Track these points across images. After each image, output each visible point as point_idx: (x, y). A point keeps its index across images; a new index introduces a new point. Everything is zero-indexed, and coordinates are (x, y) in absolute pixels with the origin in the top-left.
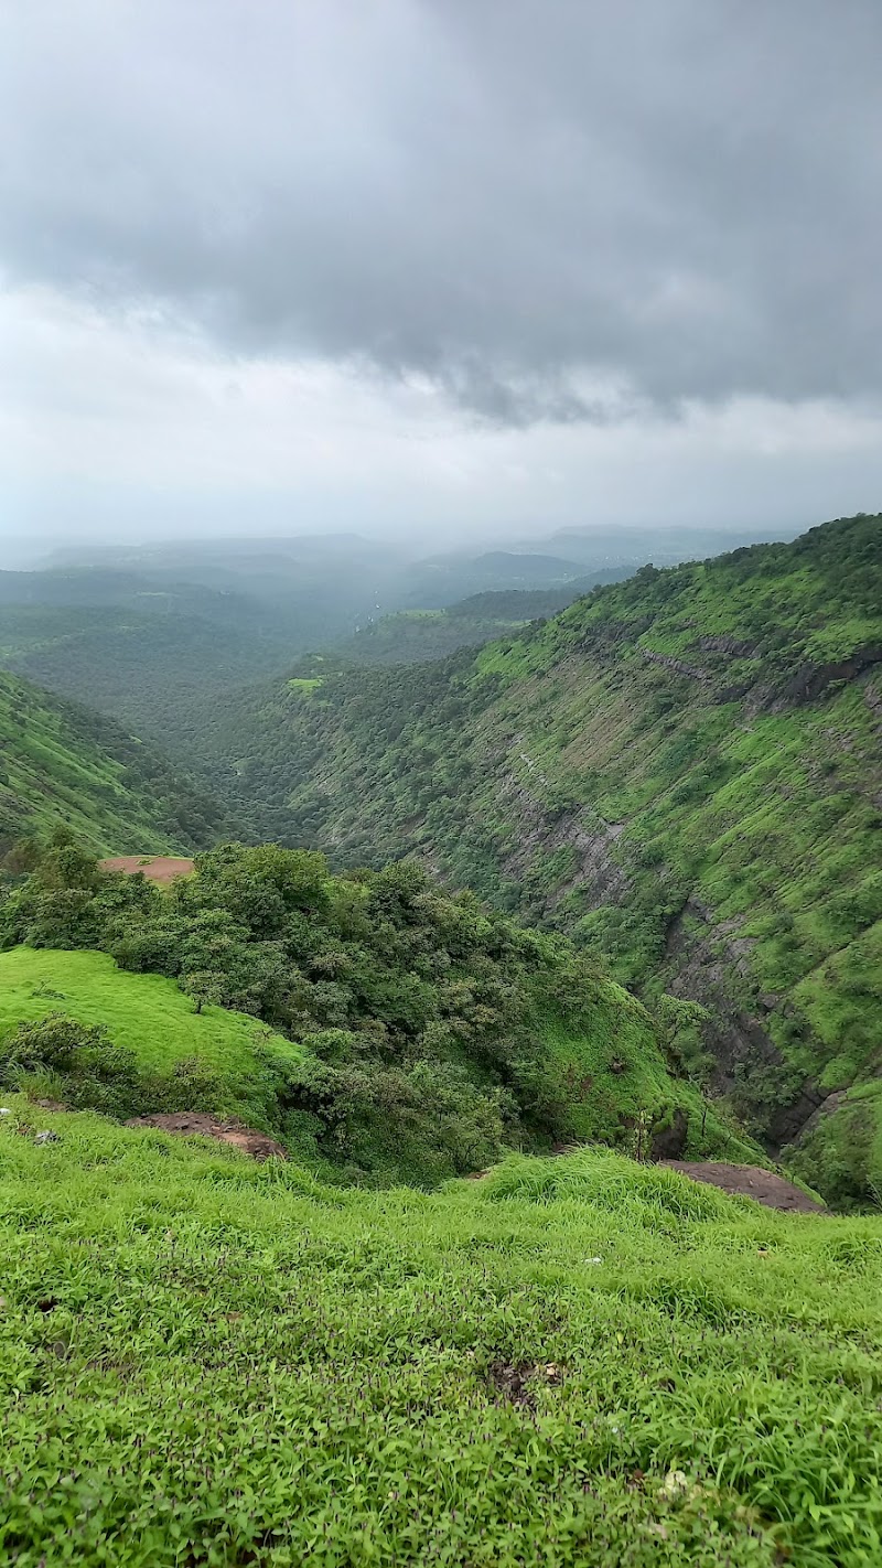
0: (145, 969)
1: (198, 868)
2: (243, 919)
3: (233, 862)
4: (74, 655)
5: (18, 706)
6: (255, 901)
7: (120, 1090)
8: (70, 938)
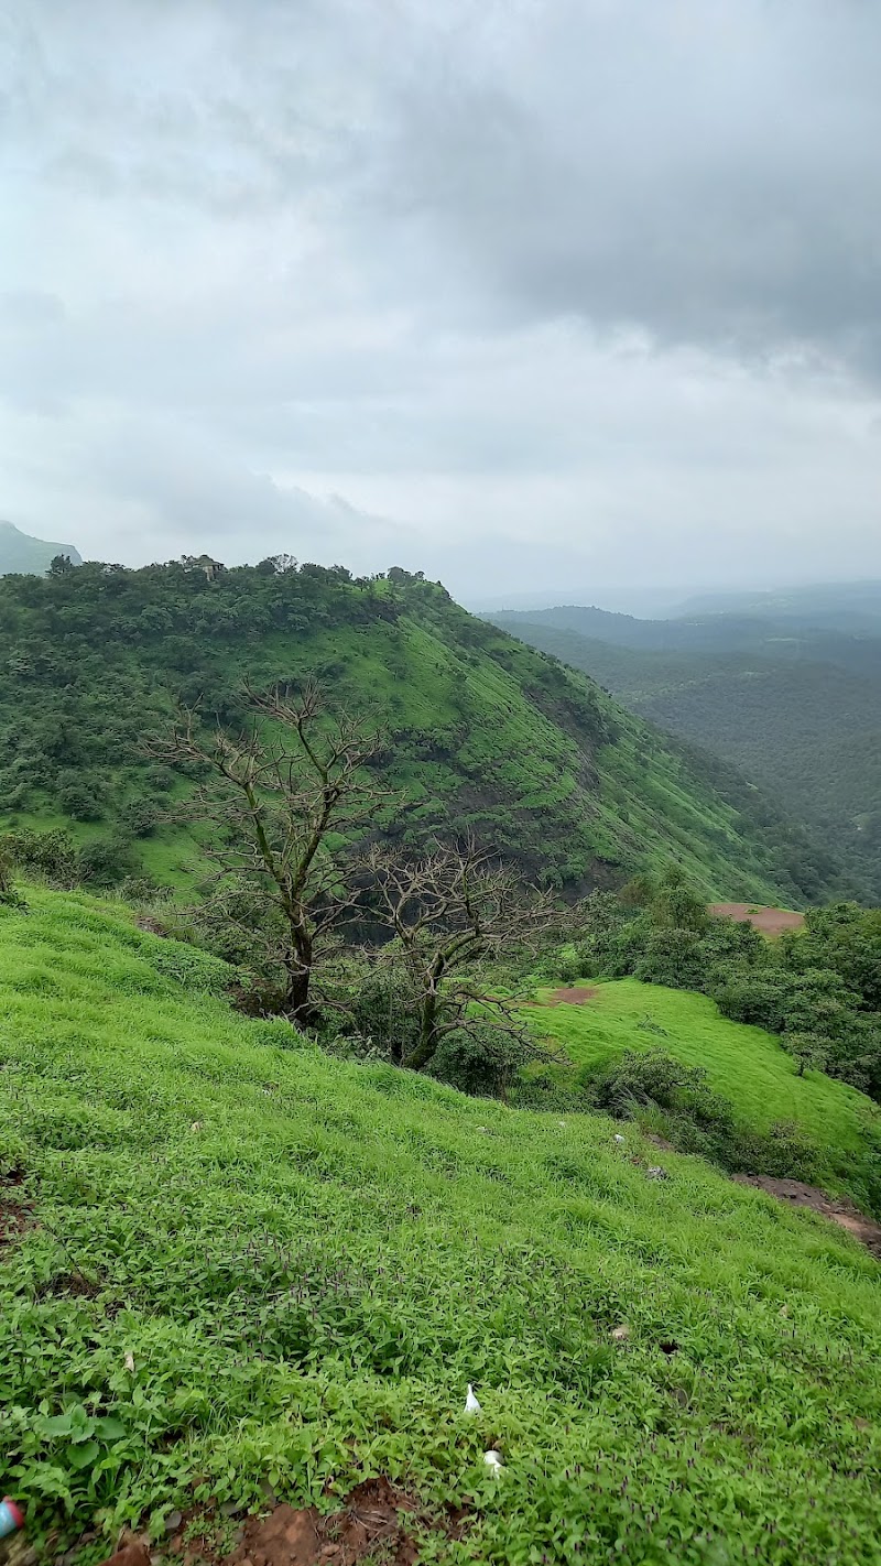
0: (748, 1020)
1: (809, 924)
2: (855, 984)
3: (848, 922)
4: (699, 700)
5: (641, 748)
6: (870, 968)
7: (714, 1137)
8: (676, 977)
